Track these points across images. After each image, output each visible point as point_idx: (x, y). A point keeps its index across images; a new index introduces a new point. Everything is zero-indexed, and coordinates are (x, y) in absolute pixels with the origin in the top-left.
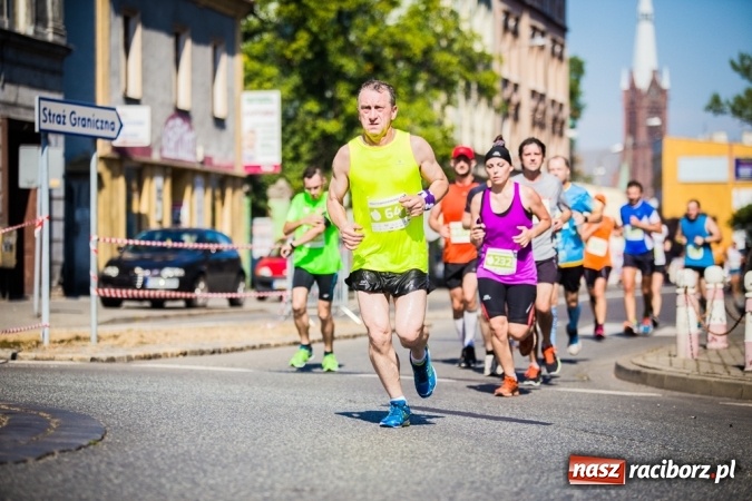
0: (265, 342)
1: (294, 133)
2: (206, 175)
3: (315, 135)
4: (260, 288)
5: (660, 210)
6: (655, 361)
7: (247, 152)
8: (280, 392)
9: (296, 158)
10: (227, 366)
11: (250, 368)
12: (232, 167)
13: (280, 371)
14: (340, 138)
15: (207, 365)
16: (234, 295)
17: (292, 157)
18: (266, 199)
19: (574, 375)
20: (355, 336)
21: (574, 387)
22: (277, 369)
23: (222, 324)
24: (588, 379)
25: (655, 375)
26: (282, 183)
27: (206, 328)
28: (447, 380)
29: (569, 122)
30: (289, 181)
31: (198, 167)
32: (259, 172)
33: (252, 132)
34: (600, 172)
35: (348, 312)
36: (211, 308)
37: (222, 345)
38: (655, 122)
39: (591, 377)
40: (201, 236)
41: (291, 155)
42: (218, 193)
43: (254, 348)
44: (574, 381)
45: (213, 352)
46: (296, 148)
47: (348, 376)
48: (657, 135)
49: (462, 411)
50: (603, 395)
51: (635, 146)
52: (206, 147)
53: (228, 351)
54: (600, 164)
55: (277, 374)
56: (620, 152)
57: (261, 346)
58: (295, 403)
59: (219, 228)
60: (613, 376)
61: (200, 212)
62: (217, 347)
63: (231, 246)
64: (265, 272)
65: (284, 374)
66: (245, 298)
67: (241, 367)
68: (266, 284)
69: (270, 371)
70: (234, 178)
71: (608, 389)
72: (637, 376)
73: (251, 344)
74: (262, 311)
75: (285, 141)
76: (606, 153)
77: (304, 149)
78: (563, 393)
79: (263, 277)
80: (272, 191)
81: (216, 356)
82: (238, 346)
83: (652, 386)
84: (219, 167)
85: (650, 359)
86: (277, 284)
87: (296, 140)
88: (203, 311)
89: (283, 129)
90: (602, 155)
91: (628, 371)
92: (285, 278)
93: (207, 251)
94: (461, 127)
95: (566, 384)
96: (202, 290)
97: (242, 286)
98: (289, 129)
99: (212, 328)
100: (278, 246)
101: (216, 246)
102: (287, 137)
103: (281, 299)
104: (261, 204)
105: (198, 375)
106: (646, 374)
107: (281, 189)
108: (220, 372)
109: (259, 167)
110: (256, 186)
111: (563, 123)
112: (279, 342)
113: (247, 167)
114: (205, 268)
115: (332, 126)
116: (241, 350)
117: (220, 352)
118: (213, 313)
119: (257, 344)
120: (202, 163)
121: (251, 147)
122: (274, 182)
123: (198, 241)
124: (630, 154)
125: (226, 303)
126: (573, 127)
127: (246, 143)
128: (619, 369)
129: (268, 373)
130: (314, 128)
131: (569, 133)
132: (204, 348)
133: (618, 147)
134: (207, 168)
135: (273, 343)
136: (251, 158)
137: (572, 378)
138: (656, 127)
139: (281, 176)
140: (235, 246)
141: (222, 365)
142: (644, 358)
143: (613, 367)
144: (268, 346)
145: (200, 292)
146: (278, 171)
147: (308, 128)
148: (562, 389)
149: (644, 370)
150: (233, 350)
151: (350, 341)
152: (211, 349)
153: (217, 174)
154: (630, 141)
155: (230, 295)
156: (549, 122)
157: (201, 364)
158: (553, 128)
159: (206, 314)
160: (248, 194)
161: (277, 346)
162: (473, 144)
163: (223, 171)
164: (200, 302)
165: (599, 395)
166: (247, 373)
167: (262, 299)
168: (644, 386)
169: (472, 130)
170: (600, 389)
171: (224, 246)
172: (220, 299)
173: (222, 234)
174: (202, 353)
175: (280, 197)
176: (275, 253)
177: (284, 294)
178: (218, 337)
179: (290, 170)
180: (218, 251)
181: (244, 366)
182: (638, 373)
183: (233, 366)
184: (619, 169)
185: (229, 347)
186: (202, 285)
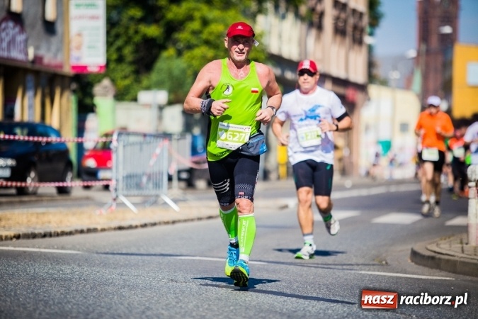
0: (92, 226)
1: (117, 36)
2: (37, 73)
3: (137, 38)
4: (85, 177)
5: (449, 112)
6: (448, 248)
7: (74, 53)
8: (107, 271)
9: (120, 60)
10: (58, 248)
11: (79, 250)
12: (61, 66)
13: (107, 253)
14: (160, 41)
15: (39, 248)
16: (61, 184)
17: (115, 59)
18: (92, 96)
19: (374, 260)
20: (174, 222)
21: (374, 271)
22: (103, 251)
23: (52, 210)
24: (387, 263)
25: (448, 261)
26: (106, 82)
27: (37, 214)
28: (259, 263)
29: (368, 29)
30: (113, 81)
31: (29, 66)
32: (85, 72)
33: (79, 35)
34: (395, 76)
35: (168, 201)
36: (41, 196)
37: (53, 228)
38: (447, 30)
39: (388, 261)
40: (32, 129)
41: (114, 56)
42: (47, 91)
43: (82, 232)
44: (374, 265)
45: (44, 236)
46: (119, 49)
47: (169, 257)
48: (448, 42)
49: (274, 290)
50: (401, 278)
51: (428, 52)
52: (37, 48)
53: (58, 235)
54: (395, 68)
55: (105, 256)
56: (414, 58)
57: (89, 231)
58: (121, 282)
59: (48, 121)
60: (409, 261)
61: (31, 107)
62: (48, 230)
63: (58, 140)
64: (91, 163)
65: (111, 256)
66: (71, 187)
67: (70, 249)
68: (92, 174)
69: (97, 253)
70: (63, 77)
71: (406, 273)
72: (433, 261)
73: (79, 228)
74: (88, 198)
75: (109, 44)
76: (402, 58)
77: (128, 51)
78: (364, 275)
79: (89, 168)
80: (97, 89)
81: (47, 240)
82: (67, 230)
83: (446, 270)
84: (48, 66)
85: (442, 246)
86: (102, 174)
87: (119, 43)
88: (33, 198)
89: (108, 33)
90: (398, 60)
91: (423, 257)
92: (110, 169)
93: (38, 143)
94: (270, 33)
95: (367, 268)
96: (33, 180)
97: (69, 176)
98: (114, 32)
99: (43, 213)
100: (104, 139)
101: (45, 139)
102: (111, 40)
103: (107, 187)
104: (88, 101)
105: (32, 257)
106: (440, 259)
107: (106, 87)
108: (51, 253)
109: (85, 68)
110: (82, 84)
111: (362, 31)
112: (106, 227)
113: (74, 68)
114: (35, 159)
115: (153, 31)
116: (70, 233)
117: (50, 235)
118: (42, 200)
119: (85, 229)
120: (33, 62)
121: (79, 48)
122: (99, 81)
123: (29, 135)
124: (423, 60)
125: (54, 191)
126: (371, 34)
127: (74, 44)
128: (414, 254)
129: (96, 255)
130: (137, 32)
131: (368, 40)
132: (36, 231)
133: (412, 53)
134: (37, 67)
135: (99, 227)
136: (78, 59)
137: (371, 263)
138: (447, 35)
139: (105, 75)
140: (63, 140)
141: (54, 248)
142: (438, 245)
143: (409, 252)
144: (95, 230)
145: (30, 182)
146: (103, 71)
147: (131, 31)
148: (363, 272)
149: (438, 256)
150: (63, 234)
151: (170, 227)
152: (42, 231)
153: (46, 73)
154: (424, 47)
155: (57, 184)
156: (349, 29)
157: (33, 247)
158: (353, 36)
159: (36, 201)
160: (74, 92)
161: (103, 230)
162: (280, 49)
163: (52, 70)
164: (31, 189)
165: (397, 278)
166: (77, 254)
167: (87, 187)
168: (438, 270)
169: (280, 36)
170: (397, 272)
171: (53, 139)
172: (49, 188)
173: (51, 128)
174: (34, 236)
175: (105, 95)
176: (100, 146)
177: (110, 183)
178: (50, 222)
179: (114, 70)
180: (48, 143)
181: (73, 248)
182: (433, 258)
183: (63, 248)
184: (412, 73)
185: (59, 230)
186: (33, 174)
